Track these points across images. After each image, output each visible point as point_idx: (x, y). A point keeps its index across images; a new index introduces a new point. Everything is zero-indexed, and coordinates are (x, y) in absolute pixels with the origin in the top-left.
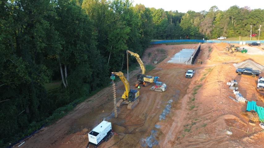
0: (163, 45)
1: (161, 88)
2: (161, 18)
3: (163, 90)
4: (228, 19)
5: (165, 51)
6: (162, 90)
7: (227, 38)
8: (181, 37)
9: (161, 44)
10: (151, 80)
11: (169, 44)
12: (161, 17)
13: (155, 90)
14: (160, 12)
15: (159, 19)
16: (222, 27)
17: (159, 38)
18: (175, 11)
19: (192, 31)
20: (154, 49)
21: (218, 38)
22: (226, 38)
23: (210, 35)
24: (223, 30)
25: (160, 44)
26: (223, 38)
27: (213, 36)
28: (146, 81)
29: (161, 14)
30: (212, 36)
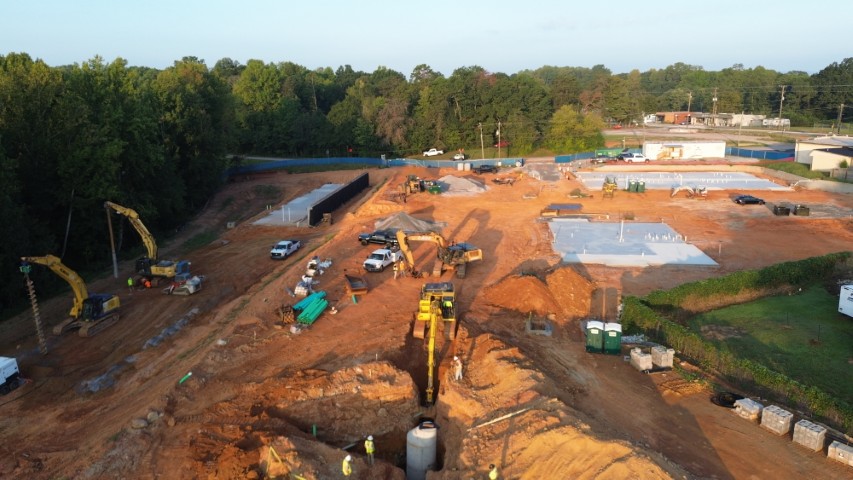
0: (279, 173)
1: (186, 286)
2: (279, 95)
3: (191, 290)
4: (447, 103)
5: (279, 192)
6: (188, 291)
7: (445, 152)
8: (328, 152)
9: (276, 172)
10: (168, 271)
11: (296, 172)
12: (279, 91)
13: (175, 293)
14: (277, 78)
15: (275, 97)
16: (430, 125)
17: (278, 151)
18: (345, 68)
19: (359, 135)
20: (249, 185)
21: (425, 153)
22: (441, 152)
23: (405, 144)
24: (433, 131)
25: (271, 171)
26: (436, 153)
27: (413, 149)
28: (157, 273)
29: (278, 84)
30: (410, 147)
